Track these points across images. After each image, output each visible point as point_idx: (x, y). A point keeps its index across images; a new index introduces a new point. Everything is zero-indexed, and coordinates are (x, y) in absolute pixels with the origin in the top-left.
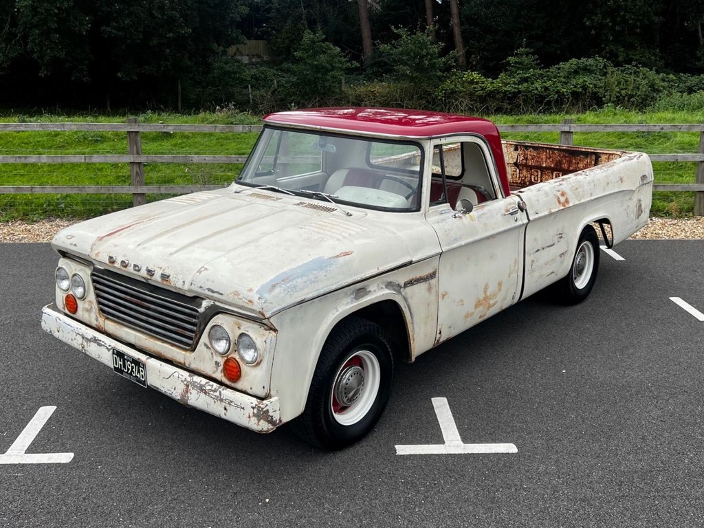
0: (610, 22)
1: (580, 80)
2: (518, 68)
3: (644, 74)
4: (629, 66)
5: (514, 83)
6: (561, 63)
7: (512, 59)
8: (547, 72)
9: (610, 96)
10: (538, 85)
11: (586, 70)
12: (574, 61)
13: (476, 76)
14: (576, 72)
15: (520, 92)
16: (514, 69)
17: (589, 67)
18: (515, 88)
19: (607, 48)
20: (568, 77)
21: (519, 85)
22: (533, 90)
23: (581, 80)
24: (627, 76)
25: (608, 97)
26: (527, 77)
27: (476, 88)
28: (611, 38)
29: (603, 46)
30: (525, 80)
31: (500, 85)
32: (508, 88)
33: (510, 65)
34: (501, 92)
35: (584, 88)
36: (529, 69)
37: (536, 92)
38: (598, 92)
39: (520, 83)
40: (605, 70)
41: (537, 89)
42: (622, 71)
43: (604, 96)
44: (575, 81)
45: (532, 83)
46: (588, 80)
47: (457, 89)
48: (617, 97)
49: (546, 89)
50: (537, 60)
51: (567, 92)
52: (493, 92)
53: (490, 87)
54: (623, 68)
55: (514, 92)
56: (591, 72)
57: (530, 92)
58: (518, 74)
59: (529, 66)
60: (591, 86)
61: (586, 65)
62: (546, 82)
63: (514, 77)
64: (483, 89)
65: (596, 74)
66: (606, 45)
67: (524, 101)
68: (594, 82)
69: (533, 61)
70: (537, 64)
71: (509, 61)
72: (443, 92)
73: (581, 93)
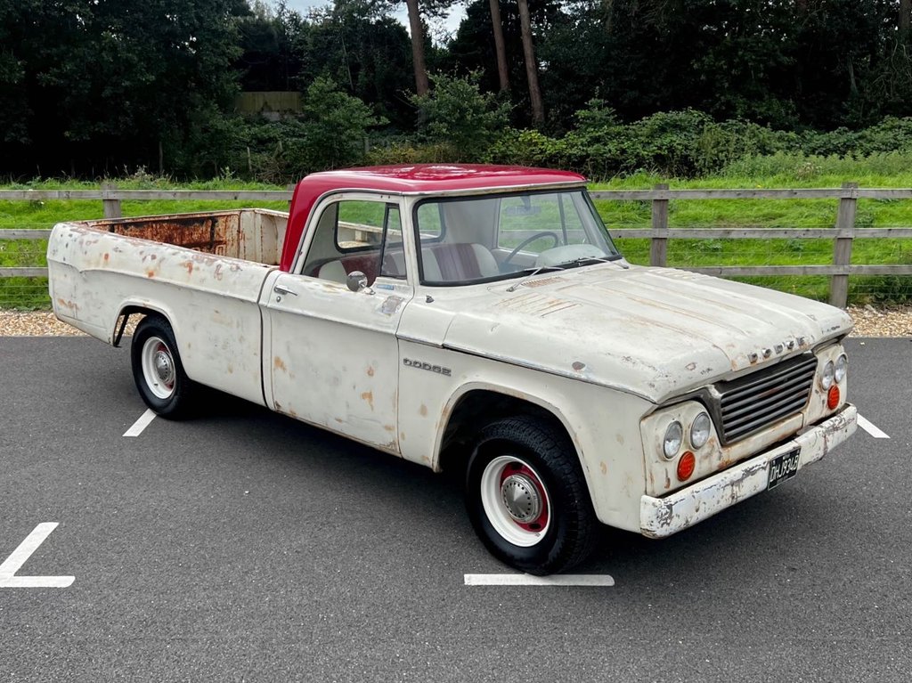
0: (725, 64)
1: (666, 140)
2: (589, 125)
3: (753, 132)
4: (734, 121)
5: (582, 145)
6: (644, 118)
7: (581, 113)
8: (627, 129)
9: (705, 159)
10: (611, 146)
11: (677, 127)
12: (660, 114)
13: (534, 135)
14: (663, 130)
15: (588, 156)
16: (584, 127)
17: (679, 123)
18: (583, 150)
19: (722, 98)
20: (652, 137)
21: (589, 146)
22: (605, 153)
23: (668, 140)
24: (729, 134)
25: (701, 162)
26: (599, 136)
27: (533, 151)
28: (726, 85)
29: (717, 95)
30: (597, 140)
31: (564, 146)
32: (574, 151)
33: (578, 121)
34: (565, 156)
35: (671, 150)
36: (602, 125)
37: (608, 155)
38: (689, 155)
39: (590, 144)
40: (701, 127)
41: (610, 151)
42: (723, 128)
43: (697, 161)
44: (659, 141)
45: (605, 145)
46: (677, 139)
47: (509, 153)
48: (715, 162)
49: (623, 151)
50: (613, 114)
51: (648, 155)
52: (555, 156)
53: (550, 149)
54: (726, 124)
55: (581, 156)
56: (682, 129)
57: (601, 155)
58: (589, 132)
59: (603, 122)
60: (680, 147)
61: (676, 120)
62: (623, 143)
63: (584, 137)
64: (542, 152)
65: (689, 132)
66: (722, 95)
67: (594, 167)
68: (686, 142)
69: (609, 115)
70: (615, 119)
71: (577, 116)
72: (492, 156)
73: (667, 156)
